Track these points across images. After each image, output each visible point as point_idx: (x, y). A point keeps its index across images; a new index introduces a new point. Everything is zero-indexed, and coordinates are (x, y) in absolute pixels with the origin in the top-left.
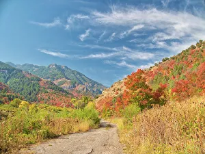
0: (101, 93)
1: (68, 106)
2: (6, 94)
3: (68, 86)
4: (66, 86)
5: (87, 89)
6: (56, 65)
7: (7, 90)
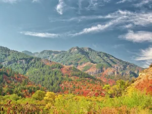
0: (136, 76)
1: (97, 95)
2: (26, 86)
3: (94, 71)
4: (92, 71)
5: (118, 73)
6: (78, 48)
7: (27, 81)
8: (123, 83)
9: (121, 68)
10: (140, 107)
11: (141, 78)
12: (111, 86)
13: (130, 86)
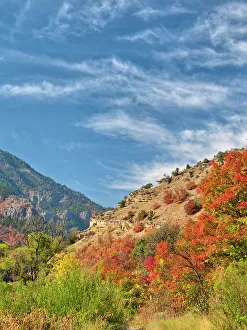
8: (44, 243)
9: (45, 200)
10: (82, 315)
11: (93, 234)
12: (11, 248)
13: (62, 253)
